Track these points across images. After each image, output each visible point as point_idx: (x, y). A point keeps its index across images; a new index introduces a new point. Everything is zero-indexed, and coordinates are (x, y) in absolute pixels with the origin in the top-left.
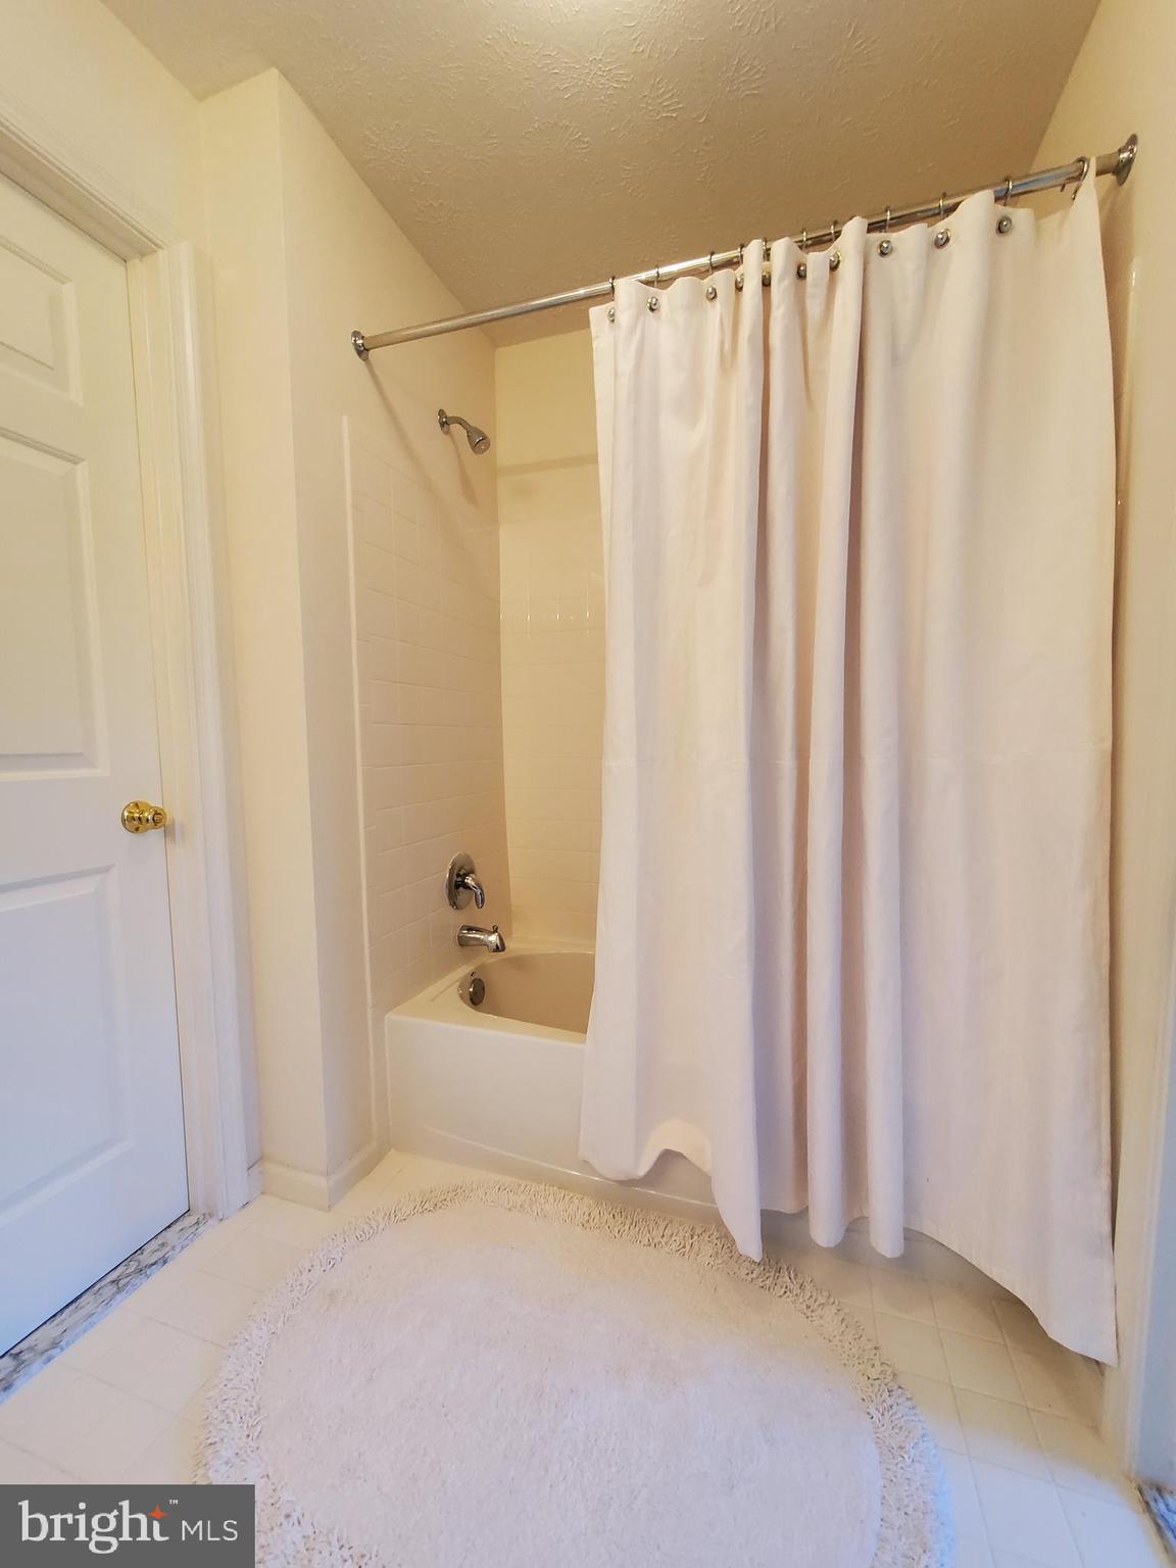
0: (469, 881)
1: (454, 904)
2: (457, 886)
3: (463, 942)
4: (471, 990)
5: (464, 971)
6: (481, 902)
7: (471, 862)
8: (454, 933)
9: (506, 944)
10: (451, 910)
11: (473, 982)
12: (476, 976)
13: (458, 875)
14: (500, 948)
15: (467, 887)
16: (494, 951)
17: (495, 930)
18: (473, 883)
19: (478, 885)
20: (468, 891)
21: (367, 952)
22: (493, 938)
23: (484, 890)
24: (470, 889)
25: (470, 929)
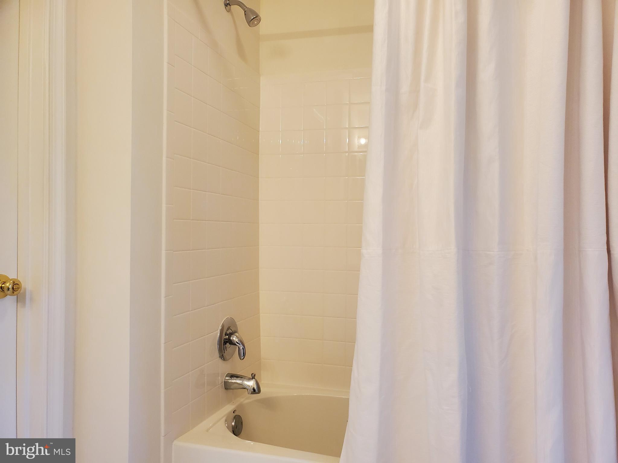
0: (234, 338)
1: (222, 357)
2: (225, 343)
3: (227, 386)
4: (233, 424)
5: (228, 409)
6: (243, 355)
7: (235, 325)
8: (220, 380)
9: (262, 389)
10: (220, 361)
11: (235, 418)
12: (236, 413)
13: (226, 334)
14: (256, 391)
15: (232, 343)
16: (252, 393)
17: (253, 377)
18: (237, 340)
19: (241, 341)
20: (232, 346)
21: (162, 391)
22: (251, 384)
23: (245, 345)
24: (236, 345)
25: (232, 376)
